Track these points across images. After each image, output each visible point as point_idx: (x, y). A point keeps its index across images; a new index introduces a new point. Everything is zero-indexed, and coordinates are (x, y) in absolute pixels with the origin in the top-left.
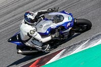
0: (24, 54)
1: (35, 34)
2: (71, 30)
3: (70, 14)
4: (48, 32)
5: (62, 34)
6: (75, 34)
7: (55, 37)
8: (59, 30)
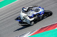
0: (22, 25)
1: (27, 17)
2: (43, 15)
3: (43, 8)
4: (32, 16)
5: (39, 17)
6: (45, 17)
7: (36, 18)
8: (37, 15)
